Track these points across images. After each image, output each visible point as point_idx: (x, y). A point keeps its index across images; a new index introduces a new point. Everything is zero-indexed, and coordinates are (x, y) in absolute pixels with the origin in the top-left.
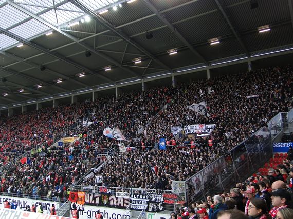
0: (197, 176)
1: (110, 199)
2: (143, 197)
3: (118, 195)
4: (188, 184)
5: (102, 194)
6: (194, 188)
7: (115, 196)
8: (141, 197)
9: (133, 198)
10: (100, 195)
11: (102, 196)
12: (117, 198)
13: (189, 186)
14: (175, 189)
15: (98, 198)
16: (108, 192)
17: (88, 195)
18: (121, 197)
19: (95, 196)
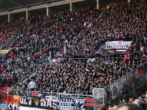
0: (114, 84)
1: (40, 101)
2: (68, 101)
3: (47, 98)
4: (107, 91)
5: (34, 97)
6: (111, 94)
7: (45, 100)
9: (60, 101)
10: (32, 98)
11: (34, 99)
12: (46, 101)
14: (95, 95)
15: (31, 100)
16: (39, 96)
17: (23, 98)
19: (28, 99)
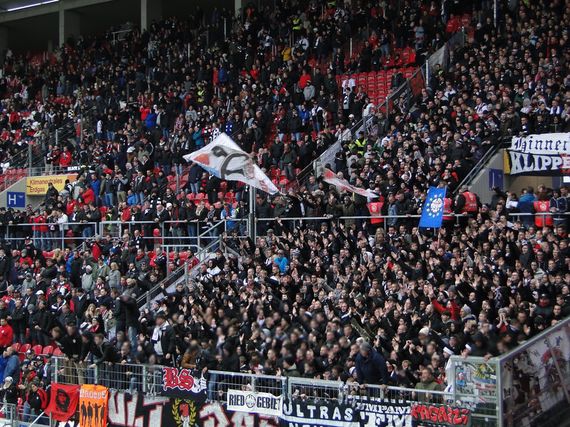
0: (553, 340)
1: (203, 414)
2: (330, 414)
4: (516, 373)
5: (173, 394)
6: (537, 388)
7: (224, 407)
8: (324, 411)
9: (294, 414)
10: (165, 400)
11: (172, 401)
12: (229, 415)
13: (515, 377)
14: (460, 388)
15: (159, 409)
17: (121, 397)
18: (244, 409)
19: (147, 402)
